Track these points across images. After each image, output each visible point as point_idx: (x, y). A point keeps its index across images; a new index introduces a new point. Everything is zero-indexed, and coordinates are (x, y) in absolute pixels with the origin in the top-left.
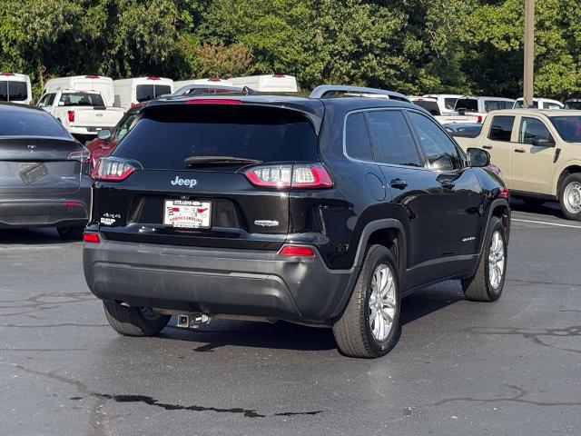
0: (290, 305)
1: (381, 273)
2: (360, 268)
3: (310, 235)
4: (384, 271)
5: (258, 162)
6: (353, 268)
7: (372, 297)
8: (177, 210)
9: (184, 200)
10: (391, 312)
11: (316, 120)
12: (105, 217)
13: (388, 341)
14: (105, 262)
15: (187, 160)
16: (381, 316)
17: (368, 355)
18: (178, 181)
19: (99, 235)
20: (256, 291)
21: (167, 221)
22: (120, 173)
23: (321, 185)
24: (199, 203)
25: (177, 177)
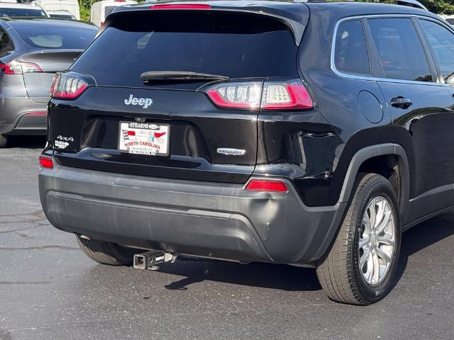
0: (258, 249)
1: (377, 207)
2: (348, 204)
3: (285, 167)
4: (380, 204)
6: (338, 204)
7: (365, 235)
8: (132, 133)
9: (139, 122)
10: (388, 250)
11: (297, 28)
12: (59, 140)
13: (385, 284)
14: (58, 191)
15: (143, 74)
16: (375, 256)
17: (358, 303)
18: (132, 101)
19: (53, 160)
20: (218, 232)
21: (122, 146)
22: (74, 90)
23: (298, 106)
24: (156, 127)
25: (131, 96)
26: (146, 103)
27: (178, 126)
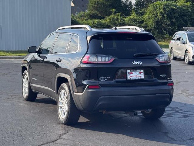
8: (132, 73)
12: (102, 78)
18: (135, 63)
21: (128, 78)
24: (140, 70)
25: (134, 61)
26: (140, 63)
27: (147, 70)
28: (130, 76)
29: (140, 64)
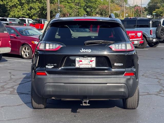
5: (112, 42)
12: (48, 65)
14: (52, 83)
15: (85, 42)
19: (46, 72)
21: (77, 65)
24: (90, 58)
25: (82, 49)
28: (79, 64)
29: (89, 52)
